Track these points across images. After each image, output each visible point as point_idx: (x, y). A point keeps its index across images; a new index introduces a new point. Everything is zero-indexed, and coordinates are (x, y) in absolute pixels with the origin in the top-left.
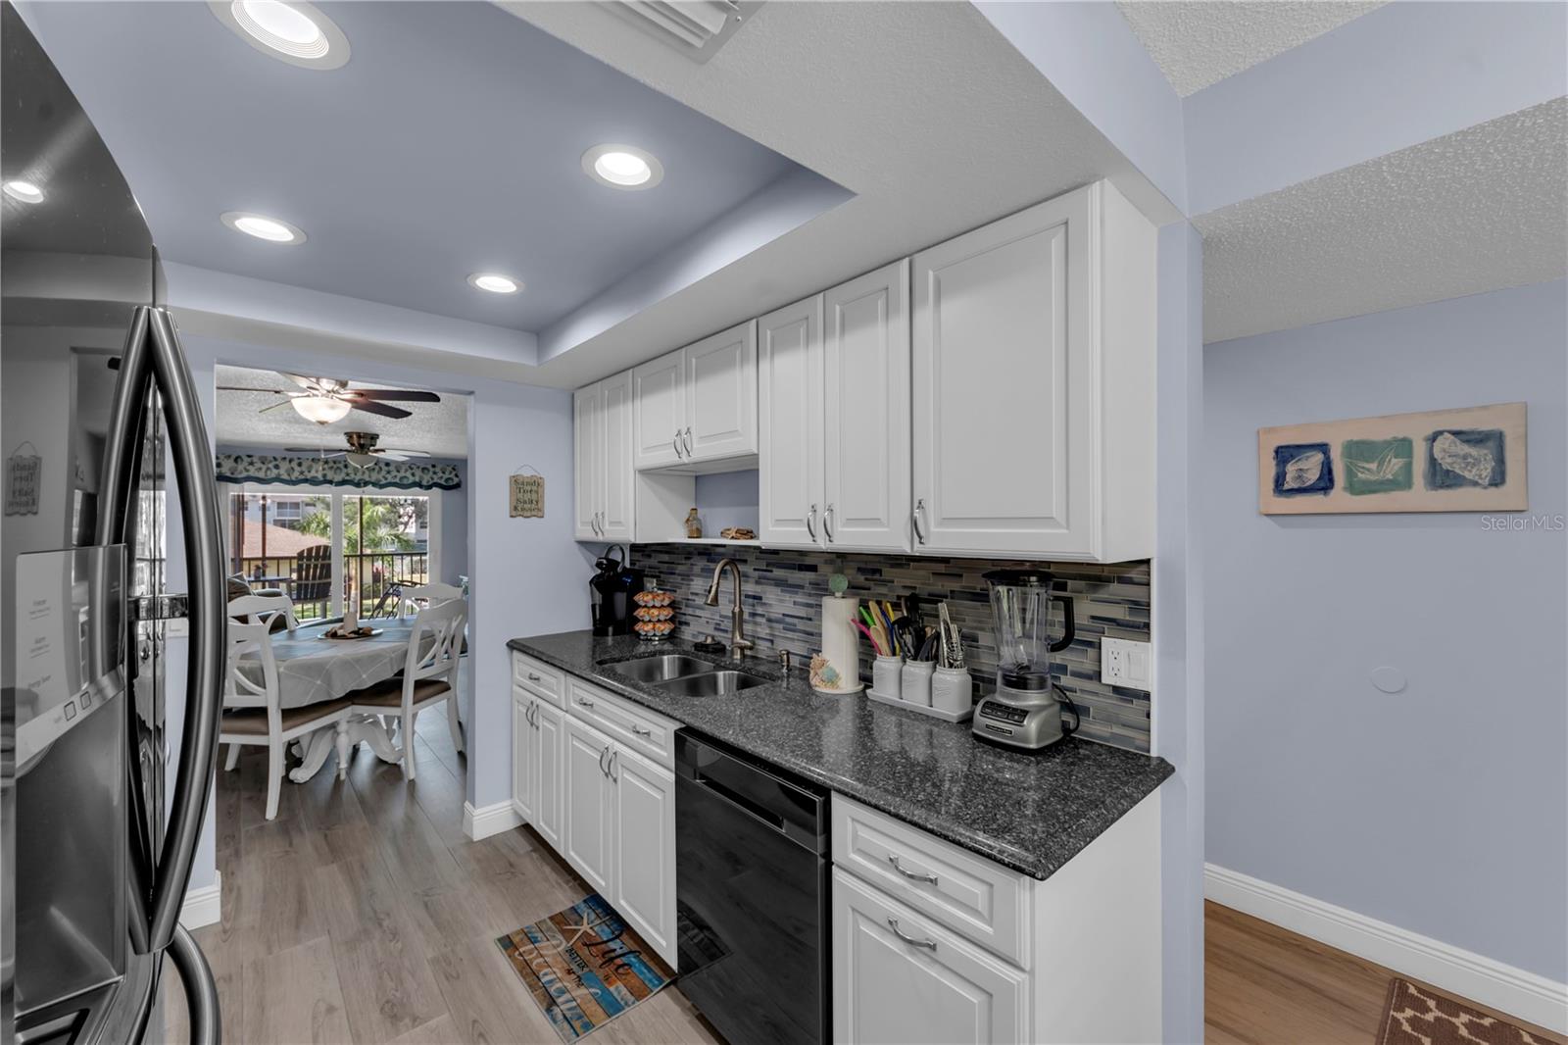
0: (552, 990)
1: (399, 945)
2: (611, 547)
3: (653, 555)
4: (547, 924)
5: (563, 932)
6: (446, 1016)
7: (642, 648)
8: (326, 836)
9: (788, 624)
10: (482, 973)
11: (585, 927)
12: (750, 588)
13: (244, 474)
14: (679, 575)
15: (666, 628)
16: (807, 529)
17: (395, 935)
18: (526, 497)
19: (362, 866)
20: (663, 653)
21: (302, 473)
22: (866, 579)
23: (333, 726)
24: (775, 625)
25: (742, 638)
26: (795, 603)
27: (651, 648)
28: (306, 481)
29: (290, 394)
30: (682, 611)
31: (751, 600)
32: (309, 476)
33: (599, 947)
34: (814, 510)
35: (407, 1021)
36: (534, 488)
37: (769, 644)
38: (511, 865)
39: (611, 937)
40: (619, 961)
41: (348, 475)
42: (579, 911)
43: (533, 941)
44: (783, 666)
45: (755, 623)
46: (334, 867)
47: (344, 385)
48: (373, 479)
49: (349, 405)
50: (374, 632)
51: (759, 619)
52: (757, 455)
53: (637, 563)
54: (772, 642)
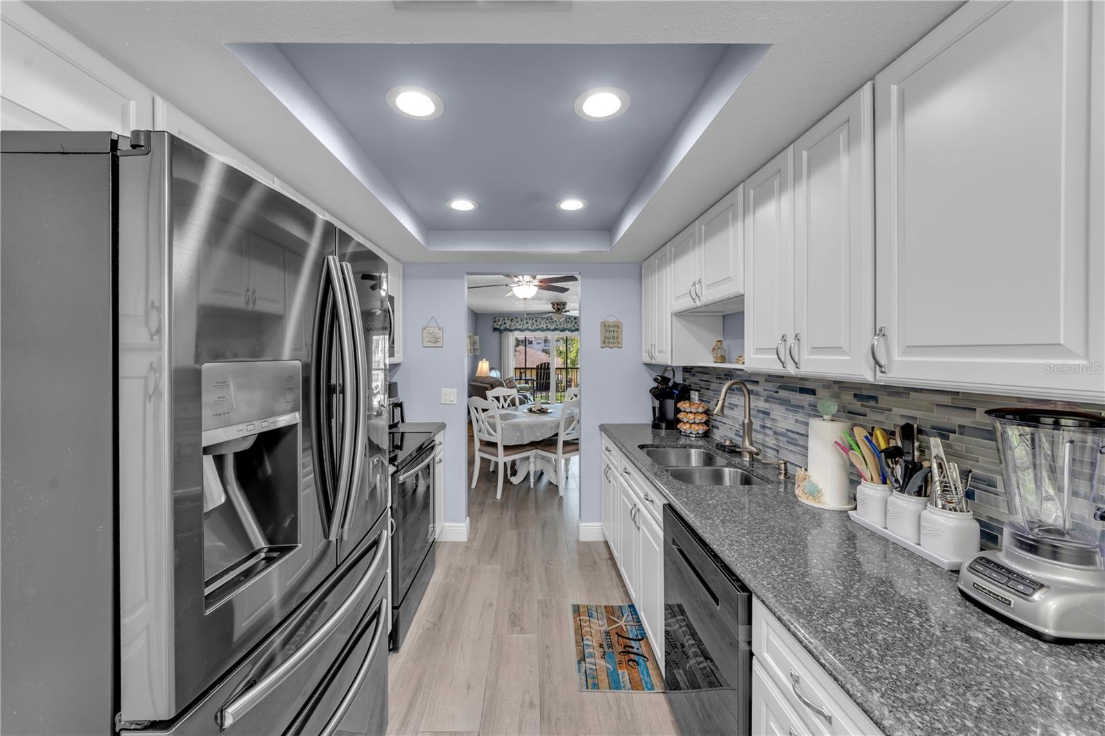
0: (586, 651)
1: (528, 585)
2: (665, 368)
3: (696, 374)
4: (602, 610)
5: (608, 619)
6: (535, 636)
7: (683, 441)
8: (516, 515)
9: (789, 437)
10: (560, 620)
11: (622, 623)
12: (762, 405)
13: (515, 327)
14: (712, 390)
15: (701, 429)
16: (776, 357)
17: (527, 579)
18: (611, 335)
19: (525, 536)
20: (691, 447)
21: (537, 325)
22: (862, 406)
23: (528, 458)
24: (780, 438)
25: (751, 444)
26: (797, 421)
27: (688, 442)
28: (539, 329)
29: (512, 285)
30: (714, 418)
31: (761, 415)
32: (540, 327)
33: (625, 640)
34: (784, 339)
35: (518, 628)
36: (616, 329)
37: (775, 453)
38: (595, 563)
39: (635, 638)
40: (632, 656)
41: (557, 325)
42: (623, 610)
43: (590, 616)
44: (781, 473)
45: (765, 434)
46: (515, 532)
47: (534, 278)
48: (568, 328)
49: (537, 288)
50: (548, 411)
51: (768, 431)
52: (743, 295)
53: (687, 380)
54: (777, 451)
